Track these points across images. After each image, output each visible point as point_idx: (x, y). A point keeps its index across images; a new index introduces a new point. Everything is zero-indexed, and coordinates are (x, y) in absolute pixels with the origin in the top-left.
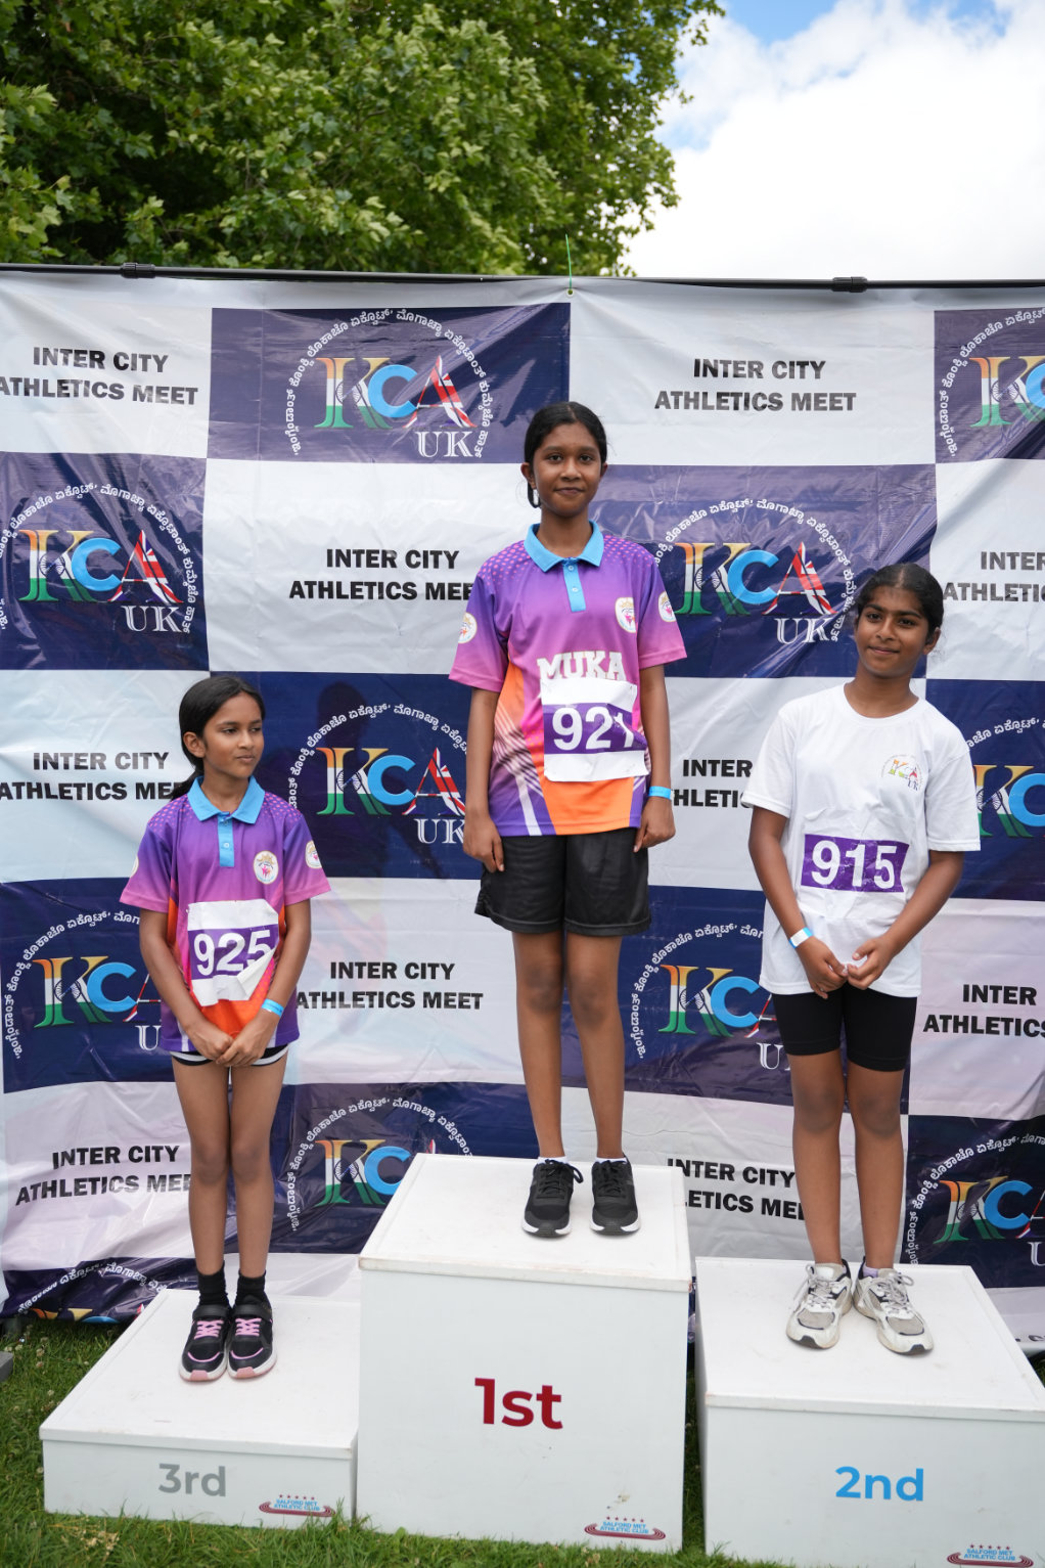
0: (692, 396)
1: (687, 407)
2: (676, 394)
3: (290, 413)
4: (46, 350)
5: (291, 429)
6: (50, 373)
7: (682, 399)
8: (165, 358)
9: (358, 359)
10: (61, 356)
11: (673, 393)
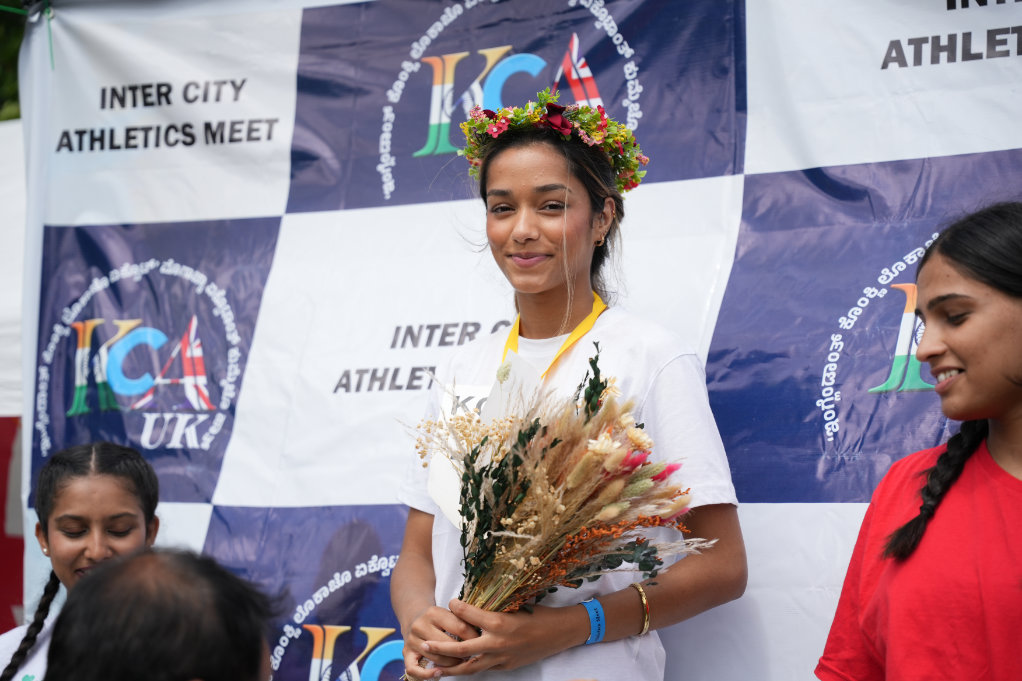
0: (944, 42)
1: (935, 60)
2: (918, 43)
3: (386, 140)
4: (114, 92)
5: (386, 164)
6: (118, 119)
7: (927, 49)
8: (243, 82)
9: (473, 53)
10: (129, 96)
11: (911, 42)
